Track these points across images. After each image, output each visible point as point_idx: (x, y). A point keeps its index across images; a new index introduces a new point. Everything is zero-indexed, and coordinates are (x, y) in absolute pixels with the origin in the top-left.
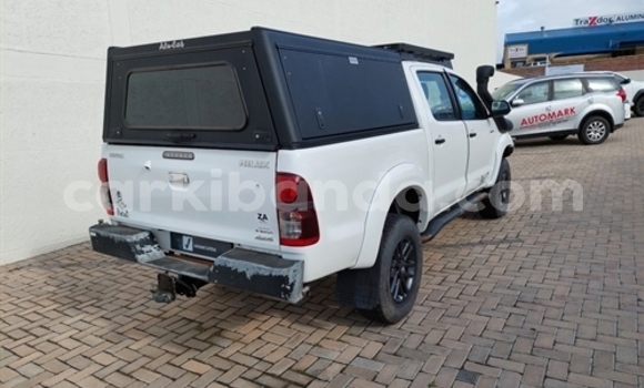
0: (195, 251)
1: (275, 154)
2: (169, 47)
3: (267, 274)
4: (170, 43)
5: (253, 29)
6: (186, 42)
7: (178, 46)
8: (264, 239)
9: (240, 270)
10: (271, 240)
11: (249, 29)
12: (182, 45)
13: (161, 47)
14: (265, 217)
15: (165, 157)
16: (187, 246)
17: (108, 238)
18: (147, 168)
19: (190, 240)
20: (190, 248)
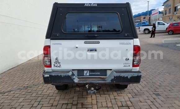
0: (90, 75)
1: (133, 40)
2: (90, 5)
3: (137, 75)
4: (91, 4)
5: (127, 3)
6: (98, 4)
7: (94, 5)
8: (127, 66)
9: (125, 76)
10: (129, 66)
11: (125, 3)
12: (96, 5)
13: (86, 5)
14: (128, 59)
15: (85, 43)
16: (86, 74)
17: (58, 76)
18: (77, 47)
19: (88, 71)
20: (88, 74)
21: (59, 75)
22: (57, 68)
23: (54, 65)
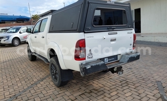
2: (110, 3)
7: (113, 3)
16: (106, 61)
18: (104, 38)
19: (107, 58)
20: (107, 61)
21: (98, 65)
22: (90, 59)
23: (88, 57)
